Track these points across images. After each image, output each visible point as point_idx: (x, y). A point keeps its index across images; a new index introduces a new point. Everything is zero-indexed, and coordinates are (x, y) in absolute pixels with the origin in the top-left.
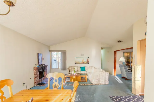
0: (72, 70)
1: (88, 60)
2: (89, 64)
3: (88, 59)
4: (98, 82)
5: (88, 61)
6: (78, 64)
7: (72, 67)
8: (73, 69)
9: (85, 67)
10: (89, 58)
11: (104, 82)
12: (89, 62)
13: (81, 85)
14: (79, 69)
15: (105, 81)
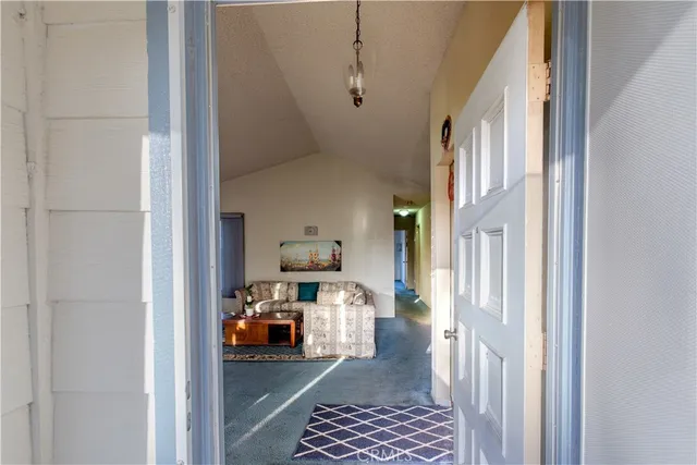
0: (260, 295)
1: (334, 255)
2: (339, 269)
3: (334, 251)
4: (328, 348)
5: (337, 257)
6: (292, 270)
7: (264, 282)
8: (265, 293)
9: (318, 283)
10: (339, 243)
11: (353, 348)
12: (339, 261)
13: (256, 359)
14: (294, 293)
15: (358, 344)
